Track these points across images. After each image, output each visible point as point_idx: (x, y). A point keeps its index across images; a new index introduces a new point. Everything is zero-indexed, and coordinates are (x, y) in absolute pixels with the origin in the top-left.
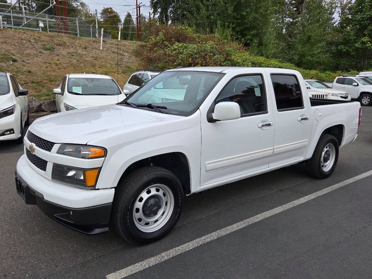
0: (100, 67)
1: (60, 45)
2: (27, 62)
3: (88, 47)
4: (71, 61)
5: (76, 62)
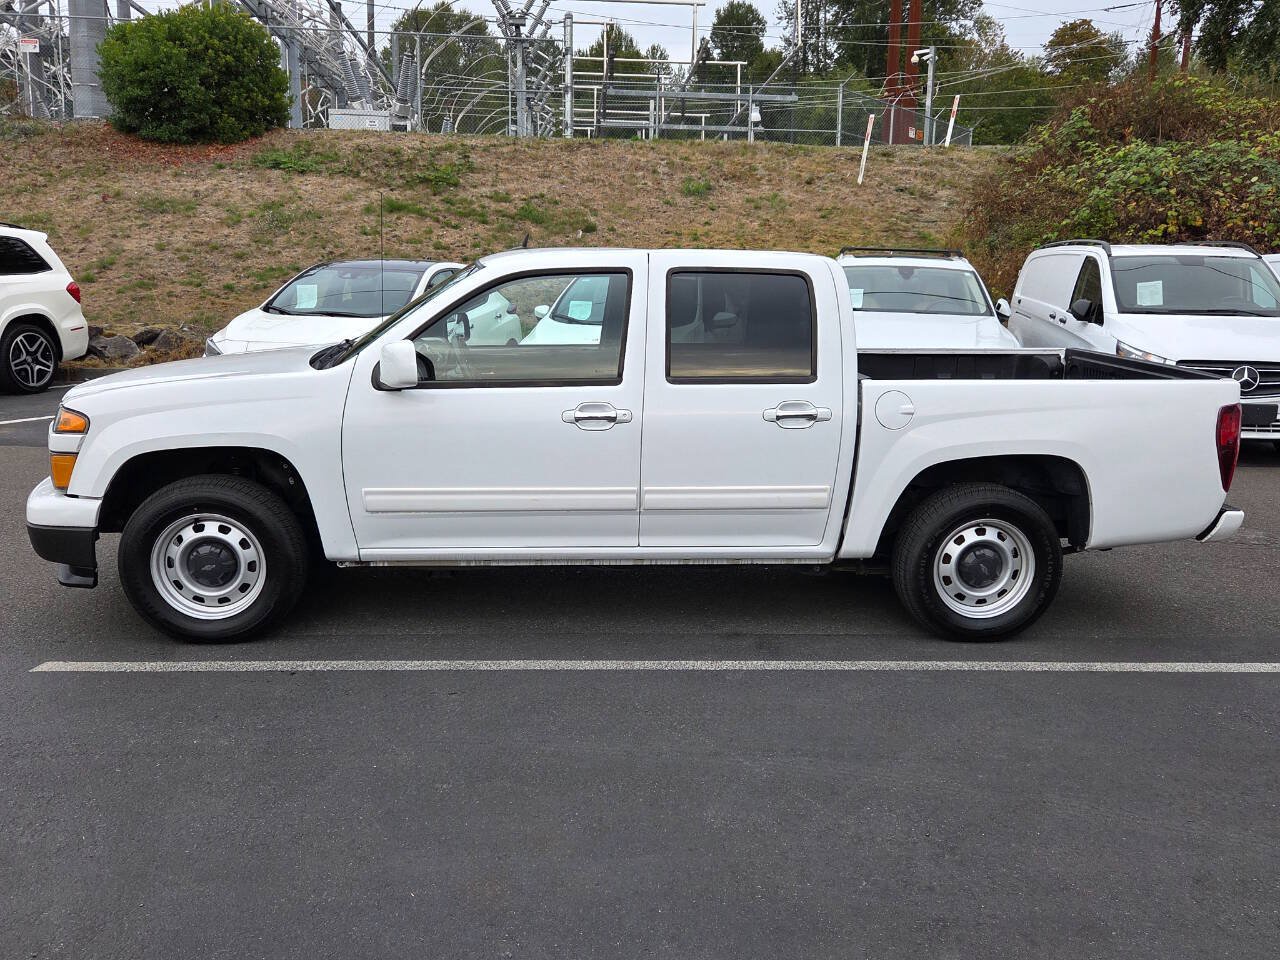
0: (824, 242)
1: (734, 177)
2: (620, 231)
3: (820, 178)
4: (742, 226)
5: (757, 228)
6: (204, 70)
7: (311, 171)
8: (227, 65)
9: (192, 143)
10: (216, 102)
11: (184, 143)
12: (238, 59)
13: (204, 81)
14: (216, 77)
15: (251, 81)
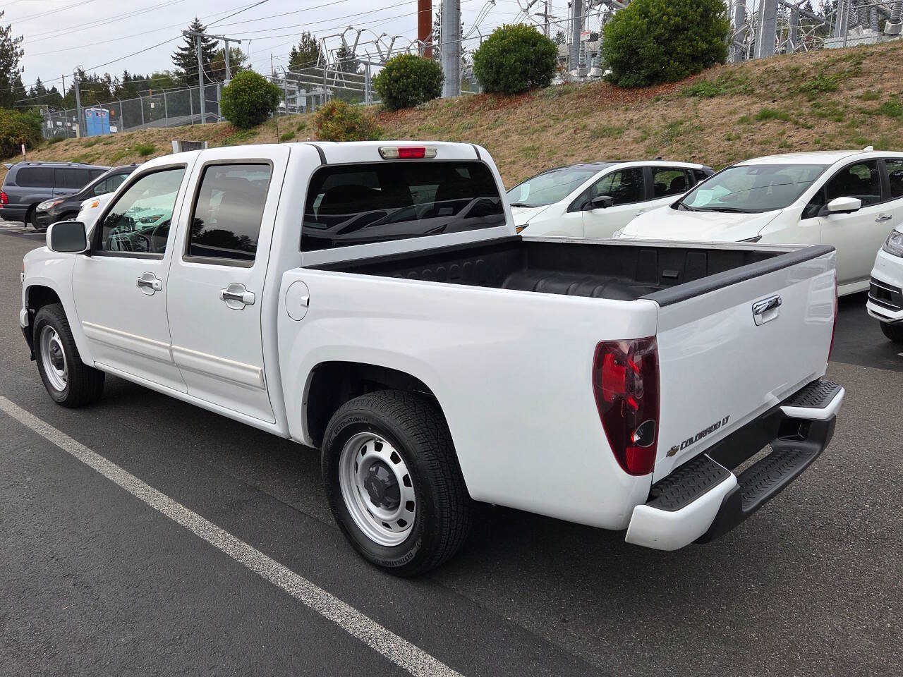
6: (658, 31)
7: (719, 94)
8: (677, 25)
9: (649, 85)
10: (665, 53)
11: (644, 86)
12: (684, 18)
13: (657, 39)
14: (667, 35)
15: (695, 34)
